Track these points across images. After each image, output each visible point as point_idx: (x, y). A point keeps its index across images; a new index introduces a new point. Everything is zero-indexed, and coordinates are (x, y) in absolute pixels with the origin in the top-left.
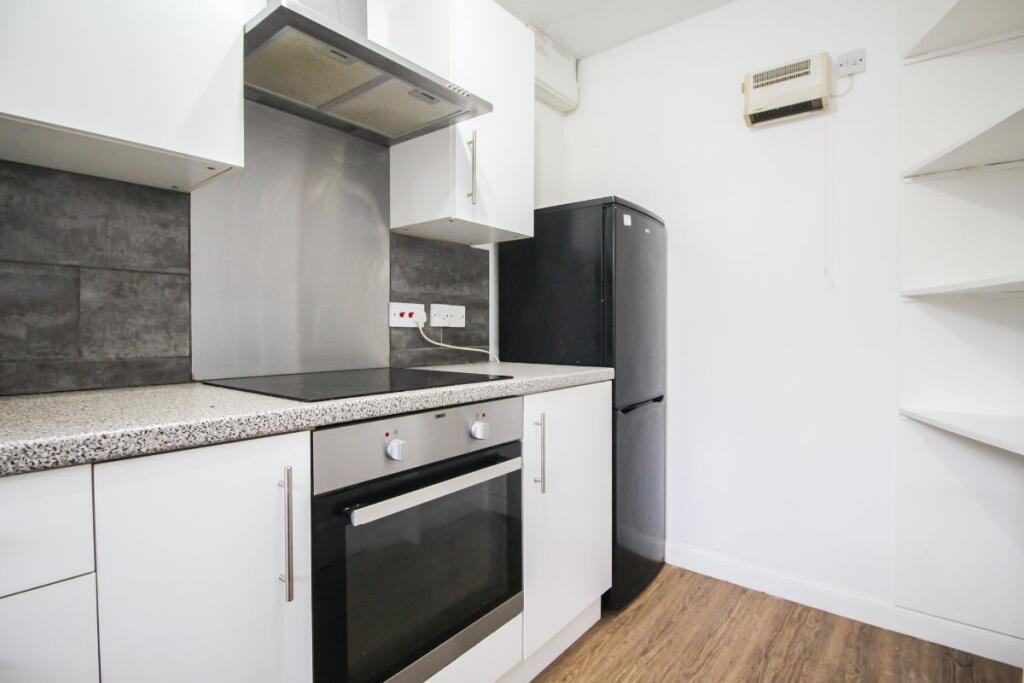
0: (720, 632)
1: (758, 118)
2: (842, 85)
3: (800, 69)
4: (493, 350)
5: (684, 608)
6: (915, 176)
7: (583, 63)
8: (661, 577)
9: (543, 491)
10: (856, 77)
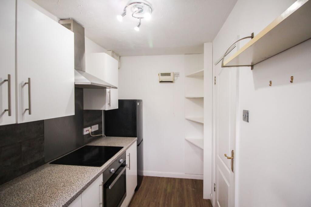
0: (158, 188)
1: (161, 82)
2: (176, 78)
3: (169, 74)
4: (103, 134)
5: (150, 185)
6: (187, 98)
7: (121, 57)
8: (143, 179)
9: (130, 169)
10: (178, 77)
